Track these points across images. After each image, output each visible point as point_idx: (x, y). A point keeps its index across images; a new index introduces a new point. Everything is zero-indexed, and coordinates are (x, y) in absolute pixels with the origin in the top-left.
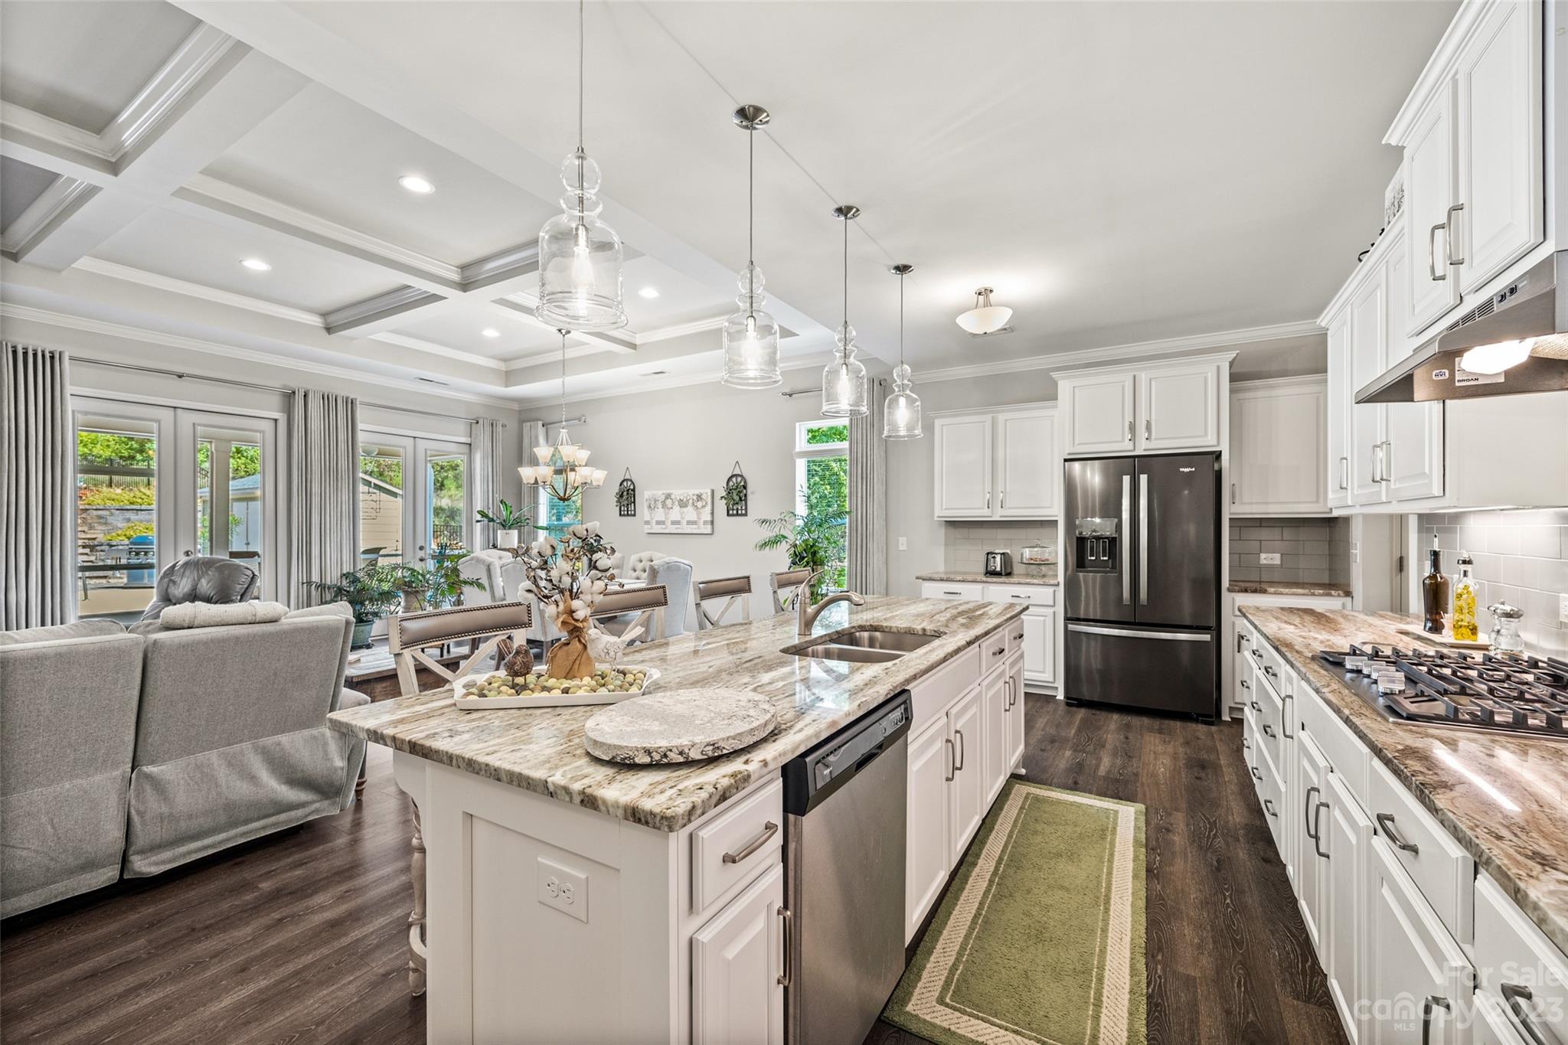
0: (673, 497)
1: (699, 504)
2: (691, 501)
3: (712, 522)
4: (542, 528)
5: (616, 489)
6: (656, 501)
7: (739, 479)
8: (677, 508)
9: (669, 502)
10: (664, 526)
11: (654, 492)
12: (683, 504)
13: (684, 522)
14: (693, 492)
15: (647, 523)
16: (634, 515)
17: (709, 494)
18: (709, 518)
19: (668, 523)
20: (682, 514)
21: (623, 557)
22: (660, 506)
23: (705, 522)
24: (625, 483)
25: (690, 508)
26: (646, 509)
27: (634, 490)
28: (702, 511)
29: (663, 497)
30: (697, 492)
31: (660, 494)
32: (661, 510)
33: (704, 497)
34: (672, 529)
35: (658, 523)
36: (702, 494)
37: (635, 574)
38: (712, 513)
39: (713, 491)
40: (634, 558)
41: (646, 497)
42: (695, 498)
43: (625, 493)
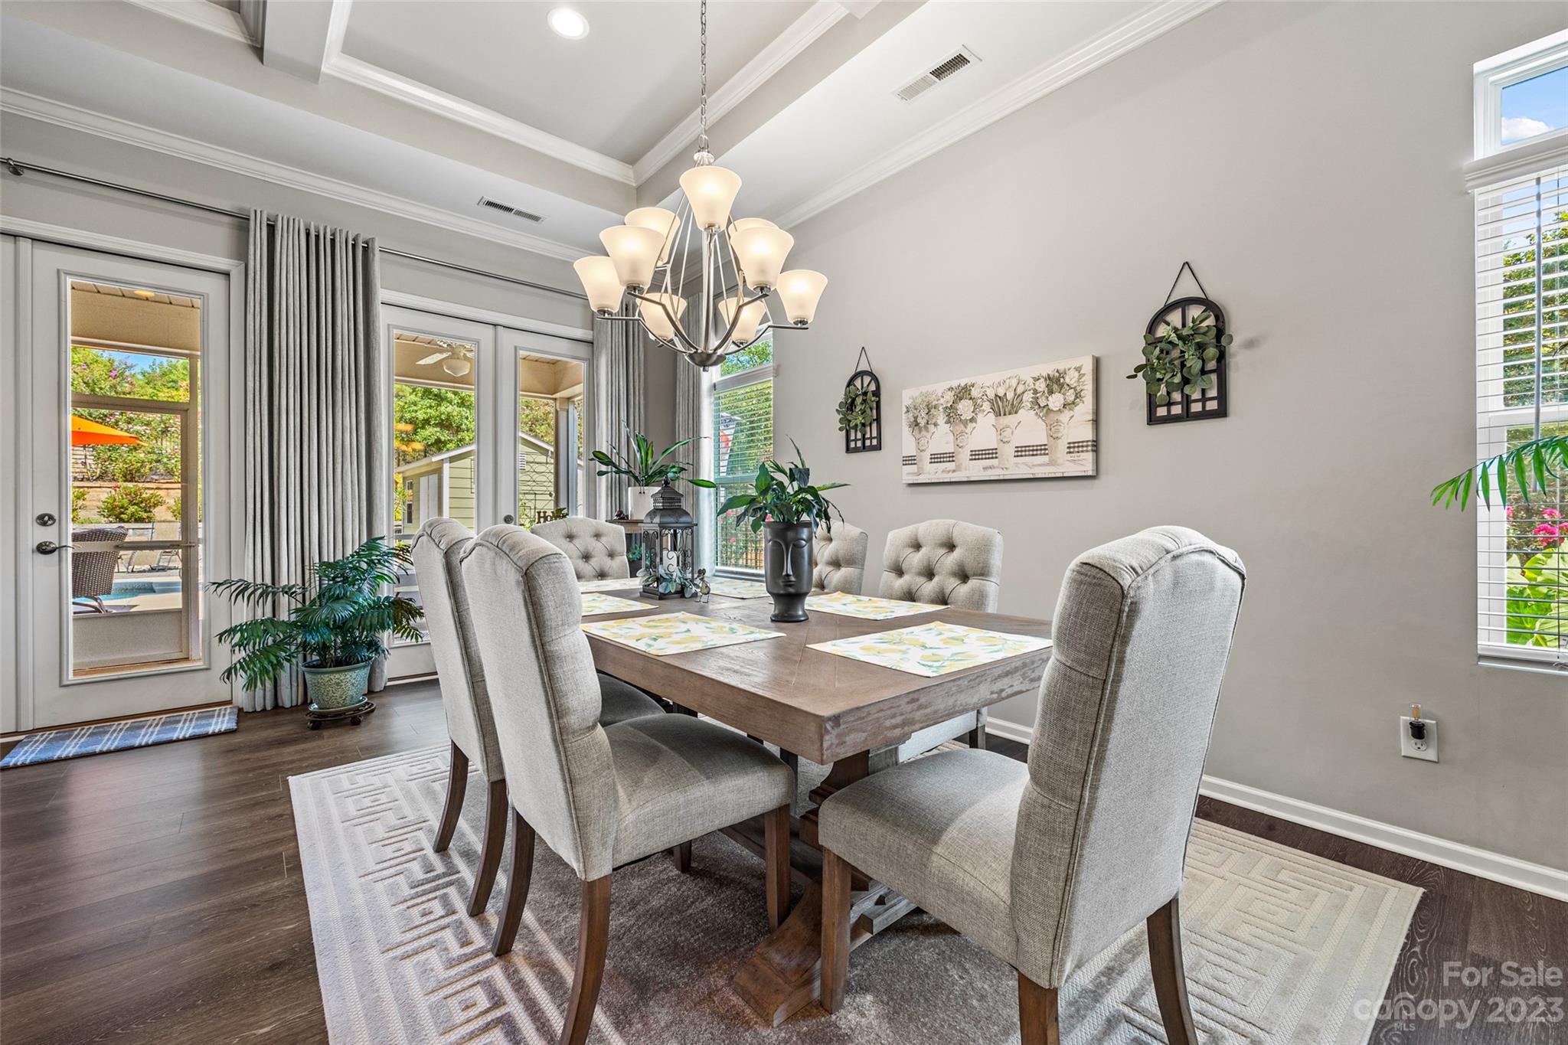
0: (975, 393)
1: (1056, 401)
2: (1028, 397)
3: (1096, 446)
4: (708, 485)
5: (839, 396)
6: (930, 408)
7: (1195, 312)
8: (987, 420)
9: (965, 408)
10: (952, 466)
11: (924, 389)
12: (1003, 406)
13: (1008, 451)
14: (1033, 370)
15: (909, 460)
16: (878, 447)
17: (1088, 368)
18: (1087, 434)
19: (964, 456)
20: (1000, 431)
21: (864, 536)
22: (941, 418)
23: (1074, 447)
24: (858, 383)
25: (1026, 415)
26: (906, 431)
27: (877, 393)
28: (1065, 417)
29: (950, 397)
30: (1049, 369)
31: (940, 389)
32: (943, 428)
33: (1071, 379)
34: (977, 470)
35: (936, 458)
36: (1062, 374)
37: (900, 584)
38: (1096, 422)
39: (1097, 362)
40: (896, 537)
41: (907, 401)
42: (1041, 386)
43: (859, 400)
